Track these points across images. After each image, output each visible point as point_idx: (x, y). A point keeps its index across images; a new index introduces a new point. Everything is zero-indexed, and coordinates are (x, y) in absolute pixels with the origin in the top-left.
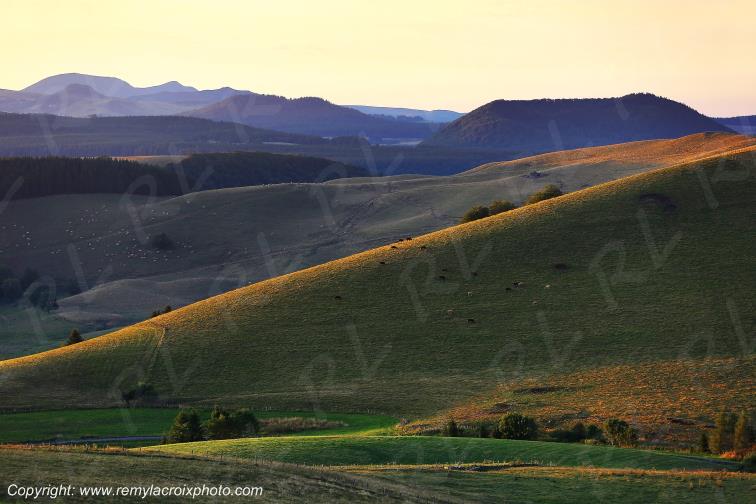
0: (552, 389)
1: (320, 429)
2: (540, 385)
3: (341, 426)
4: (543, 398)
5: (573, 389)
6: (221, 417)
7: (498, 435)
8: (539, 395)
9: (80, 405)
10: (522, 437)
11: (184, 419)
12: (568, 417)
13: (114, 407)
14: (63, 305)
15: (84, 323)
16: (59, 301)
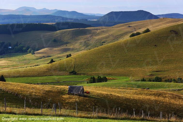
0: (160, 71)
1: (113, 80)
2: (157, 70)
3: (117, 79)
4: (159, 73)
5: (164, 71)
6: (100, 78)
7: (153, 81)
8: (158, 73)
9: (60, 75)
10: (159, 82)
11: (92, 78)
12: (166, 77)
13: (67, 75)
14: (36, 53)
15: (40, 57)
16: (35, 52)
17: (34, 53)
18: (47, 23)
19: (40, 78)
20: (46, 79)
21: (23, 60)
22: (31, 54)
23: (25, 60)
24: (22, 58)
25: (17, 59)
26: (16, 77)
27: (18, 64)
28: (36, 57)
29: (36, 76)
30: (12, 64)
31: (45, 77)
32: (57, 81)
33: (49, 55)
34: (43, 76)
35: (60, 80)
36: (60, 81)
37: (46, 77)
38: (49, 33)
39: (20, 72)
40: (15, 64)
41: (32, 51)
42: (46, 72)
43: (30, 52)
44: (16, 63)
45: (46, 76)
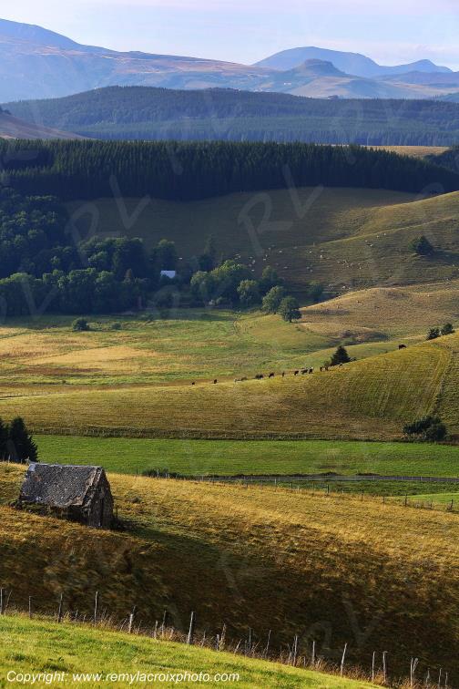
9: (355, 436)
13: (395, 441)
14: (306, 312)
15: (329, 335)
16: (300, 309)
17: (298, 315)
18: (389, 149)
19: (234, 447)
20: (268, 457)
21: (231, 348)
22: (277, 318)
23: (243, 346)
24: (228, 338)
25: (197, 340)
26: (106, 437)
27: (195, 369)
28: (302, 336)
29: (216, 436)
30: (164, 369)
31: (264, 447)
32: (325, 471)
33: (381, 330)
34: (256, 438)
35: (344, 467)
36: (345, 472)
37: (269, 443)
38: (396, 206)
39: (131, 406)
40: (185, 367)
41: (288, 298)
42: (279, 414)
43: (274, 308)
44: (188, 362)
45: (272, 437)
